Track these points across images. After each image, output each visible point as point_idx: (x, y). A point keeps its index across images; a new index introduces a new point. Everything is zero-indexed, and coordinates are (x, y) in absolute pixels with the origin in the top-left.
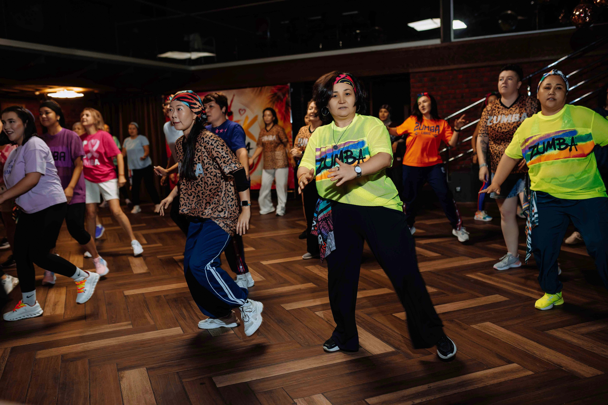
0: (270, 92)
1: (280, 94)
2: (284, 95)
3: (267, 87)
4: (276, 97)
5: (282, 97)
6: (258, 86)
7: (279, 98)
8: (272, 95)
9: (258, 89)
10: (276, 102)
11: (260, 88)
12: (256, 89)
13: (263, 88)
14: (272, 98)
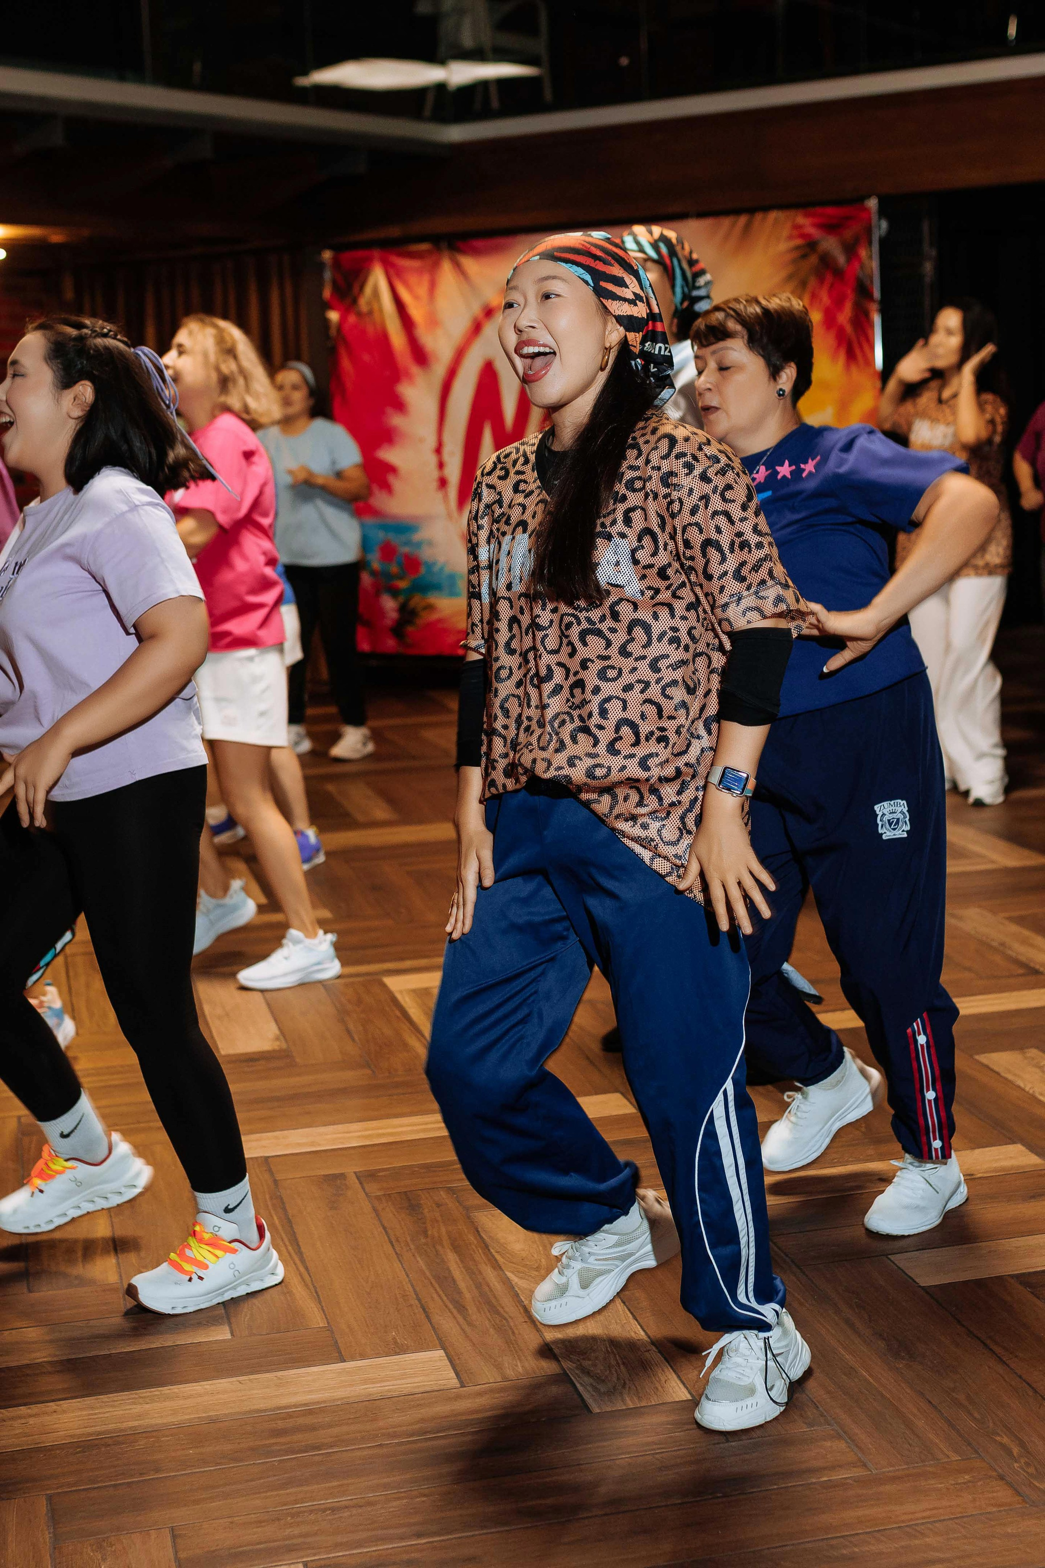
0: (790, 237)
1: (831, 244)
2: (851, 250)
3: (773, 215)
4: (813, 259)
5: (841, 259)
6: (736, 212)
7: (826, 262)
8: (798, 248)
9: (733, 225)
10: (813, 282)
11: (743, 220)
12: (726, 222)
13: (759, 216)
14: (794, 261)
